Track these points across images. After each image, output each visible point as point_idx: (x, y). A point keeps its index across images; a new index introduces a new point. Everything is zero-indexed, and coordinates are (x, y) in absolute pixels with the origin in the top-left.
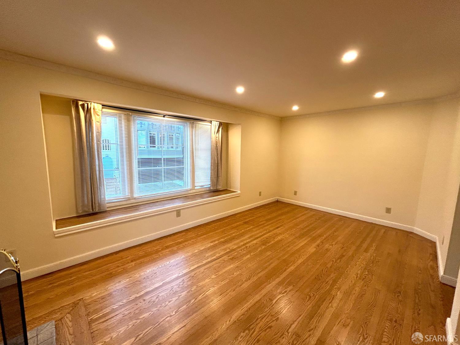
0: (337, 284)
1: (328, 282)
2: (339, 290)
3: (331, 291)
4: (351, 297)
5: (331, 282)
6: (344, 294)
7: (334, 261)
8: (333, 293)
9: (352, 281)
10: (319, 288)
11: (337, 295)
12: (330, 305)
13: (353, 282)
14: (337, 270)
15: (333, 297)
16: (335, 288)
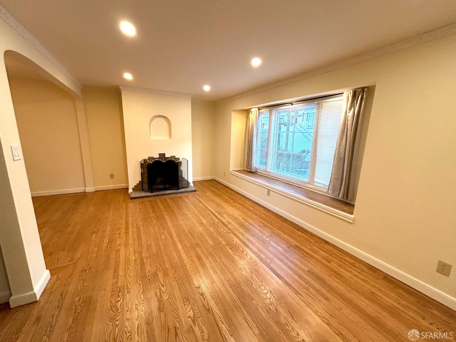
0: (139, 263)
1: (147, 259)
2: (135, 260)
3: (139, 255)
4: (124, 263)
5: (145, 261)
6: (130, 260)
7: (161, 287)
8: (137, 255)
9: (130, 276)
10: (148, 251)
11: (134, 256)
12: (134, 247)
13: (128, 276)
14: (150, 277)
15: (136, 252)
16: (138, 259)
